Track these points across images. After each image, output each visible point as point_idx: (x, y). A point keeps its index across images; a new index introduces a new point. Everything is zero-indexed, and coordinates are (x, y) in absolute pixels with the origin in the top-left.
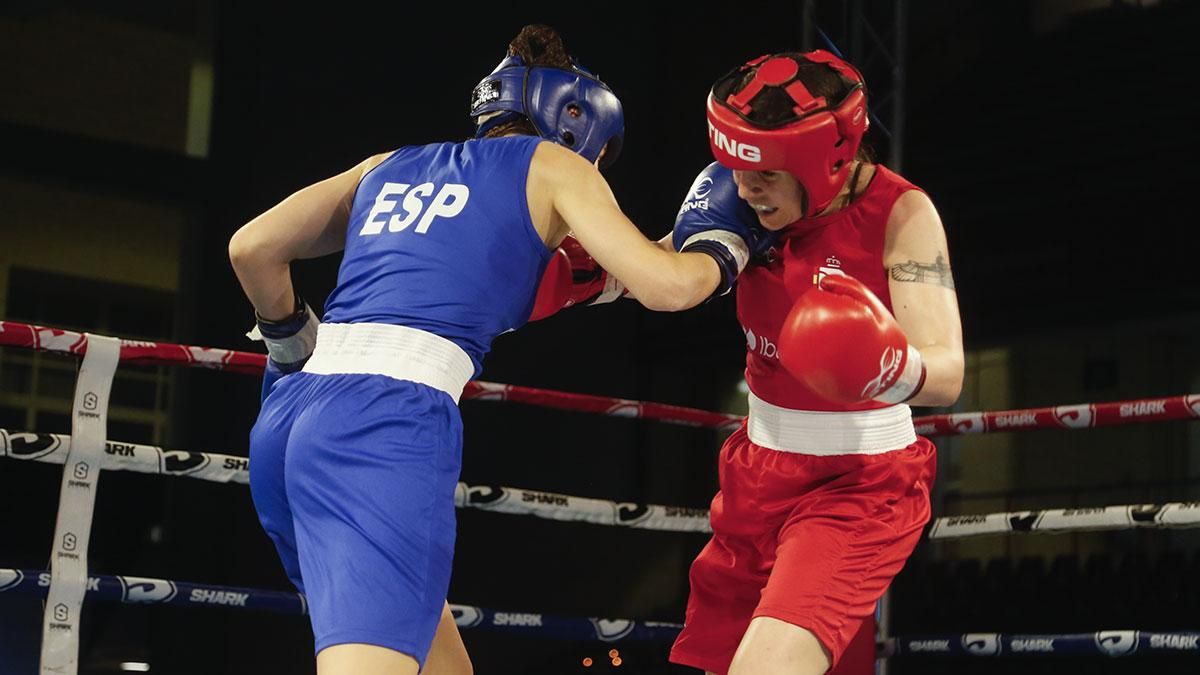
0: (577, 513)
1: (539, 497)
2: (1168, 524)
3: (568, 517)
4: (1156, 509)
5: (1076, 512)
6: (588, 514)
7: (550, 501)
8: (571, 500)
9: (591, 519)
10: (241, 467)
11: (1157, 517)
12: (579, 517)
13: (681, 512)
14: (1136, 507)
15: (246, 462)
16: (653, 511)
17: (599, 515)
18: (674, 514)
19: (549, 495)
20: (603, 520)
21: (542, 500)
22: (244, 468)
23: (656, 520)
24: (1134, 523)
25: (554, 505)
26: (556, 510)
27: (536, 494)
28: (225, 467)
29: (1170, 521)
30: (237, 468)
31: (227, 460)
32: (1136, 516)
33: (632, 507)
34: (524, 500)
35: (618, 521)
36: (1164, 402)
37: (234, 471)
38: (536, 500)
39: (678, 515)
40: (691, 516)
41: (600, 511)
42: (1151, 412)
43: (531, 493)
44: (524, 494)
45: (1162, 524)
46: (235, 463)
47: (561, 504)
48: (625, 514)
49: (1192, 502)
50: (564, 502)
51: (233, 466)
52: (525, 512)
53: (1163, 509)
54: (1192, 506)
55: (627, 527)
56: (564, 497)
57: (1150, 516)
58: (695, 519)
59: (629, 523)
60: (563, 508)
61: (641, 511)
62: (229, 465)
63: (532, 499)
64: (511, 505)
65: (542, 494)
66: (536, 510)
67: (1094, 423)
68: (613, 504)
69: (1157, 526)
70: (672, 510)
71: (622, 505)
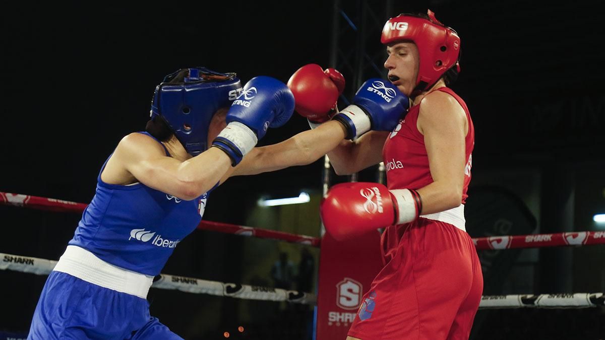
0: (202, 289)
1: (181, 280)
2: (542, 306)
3: (198, 291)
4: (536, 297)
5: (489, 298)
6: (209, 289)
7: (187, 282)
8: (199, 281)
9: (210, 292)
10: (13, 261)
11: (536, 302)
12: (204, 291)
13: (260, 289)
14: (524, 296)
15: (16, 258)
16: (245, 288)
17: (215, 290)
18: (257, 290)
19: (187, 279)
20: (217, 293)
21: (182, 281)
22: (15, 261)
23: (246, 293)
24: (523, 305)
25: (190, 284)
26: (190, 287)
27: (179, 278)
28: (4, 261)
29: (543, 304)
30: (11, 261)
31: (6, 257)
32: (524, 300)
33: (233, 286)
34: (173, 281)
35: (226, 294)
36: (551, 235)
37: (9, 263)
38: (180, 281)
39: (259, 291)
40: (267, 291)
41: (215, 288)
42: (543, 240)
43: (176, 277)
44: (173, 278)
45: (539, 306)
46: (10, 259)
47: (194, 283)
48: (229, 290)
49: (555, 294)
50: (195, 282)
51: (9, 260)
52: (173, 288)
53: (539, 297)
54: (556, 297)
55: (230, 298)
56: (195, 280)
57: (532, 301)
58: (269, 293)
59: (232, 295)
60: (195, 286)
61: (238, 288)
62: (6, 260)
63: (177, 280)
64: (166, 284)
65: (183, 278)
66: (179, 287)
67: (509, 247)
68: (223, 284)
69: (536, 307)
70: (255, 287)
71: (228, 284)
